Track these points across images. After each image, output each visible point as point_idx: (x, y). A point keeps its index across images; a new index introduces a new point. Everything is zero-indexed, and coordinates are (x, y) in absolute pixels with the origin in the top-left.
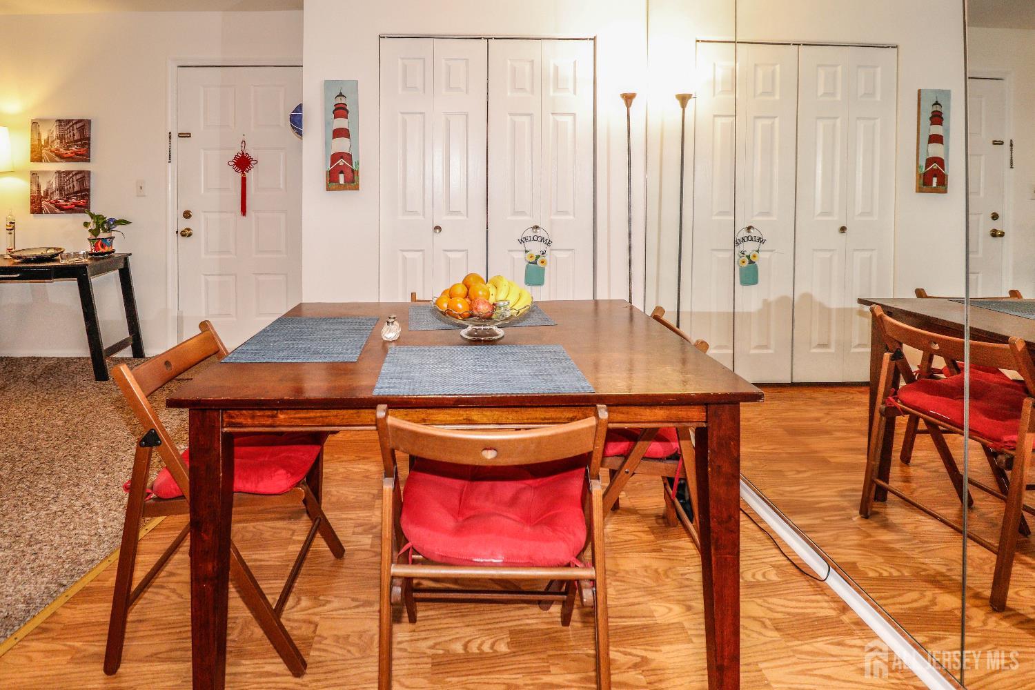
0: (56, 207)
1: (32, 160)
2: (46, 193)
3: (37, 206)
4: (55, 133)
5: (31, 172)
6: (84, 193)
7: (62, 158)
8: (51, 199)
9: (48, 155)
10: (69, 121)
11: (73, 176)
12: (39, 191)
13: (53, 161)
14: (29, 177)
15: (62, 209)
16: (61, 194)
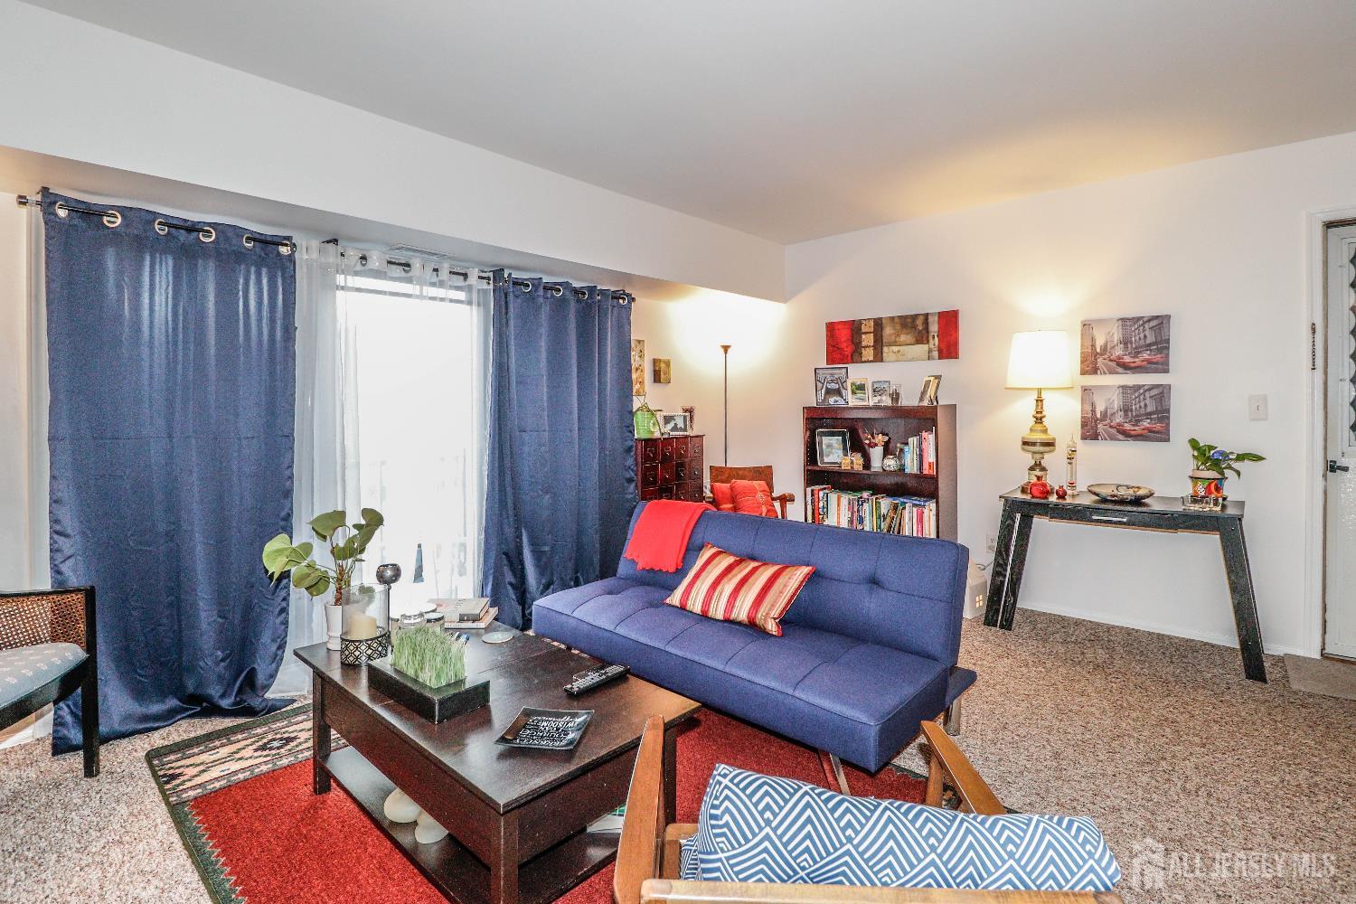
0: (1118, 432)
1: (1083, 373)
2: (1104, 415)
3: (1090, 430)
4: (1117, 337)
5: (1082, 387)
6: (1163, 414)
7: (1127, 368)
8: (1112, 422)
9: (1106, 365)
10: (1139, 319)
11: (1146, 391)
12: (1093, 411)
13: (1112, 372)
14: (1079, 393)
15: (1127, 435)
16: (1126, 415)
